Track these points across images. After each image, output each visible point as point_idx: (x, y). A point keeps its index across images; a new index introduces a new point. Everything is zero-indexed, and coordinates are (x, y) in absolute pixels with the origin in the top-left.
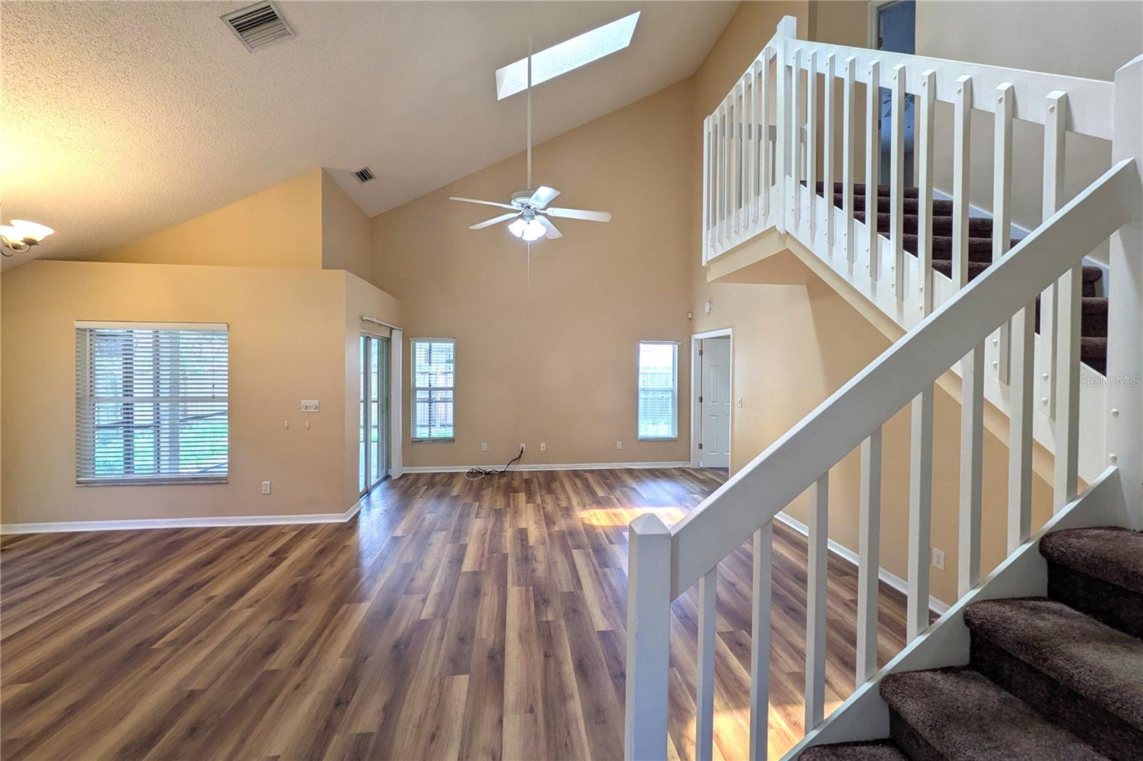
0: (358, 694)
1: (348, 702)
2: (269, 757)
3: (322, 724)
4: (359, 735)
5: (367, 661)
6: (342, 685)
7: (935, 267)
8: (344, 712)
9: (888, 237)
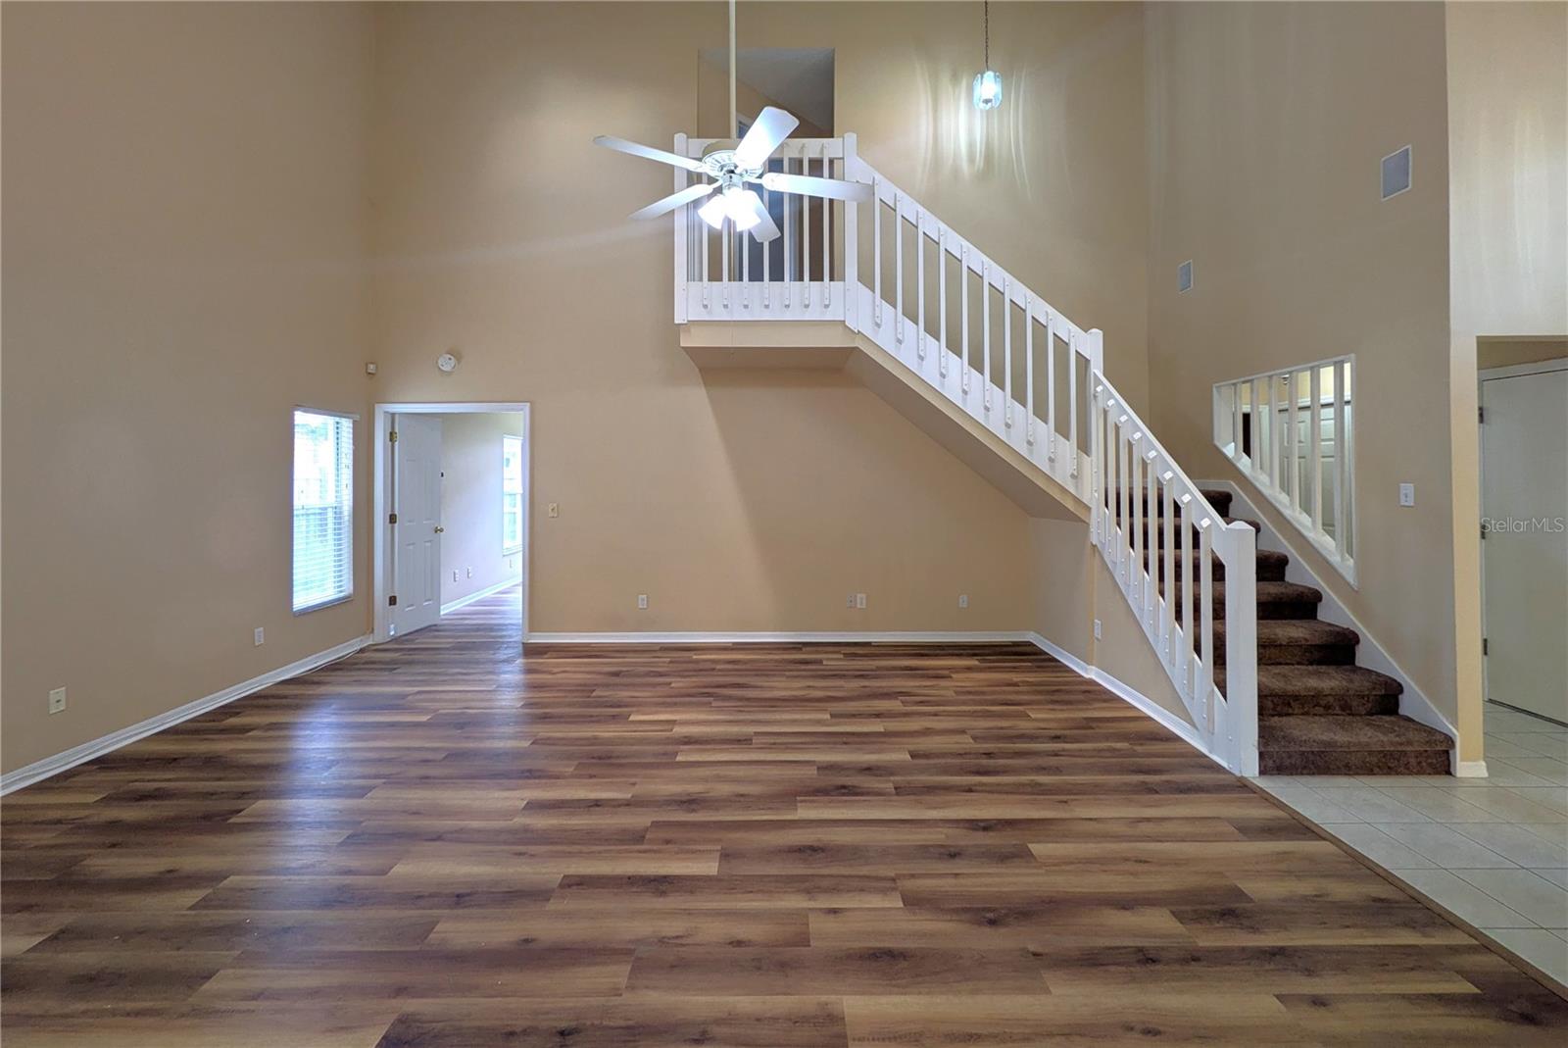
0: (1118, 943)
1: (1140, 950)
2: (1286, 1006)
3: (1194, 967)
4: (1182, 923)
5: (1040, 950)
6: (1112, 968)
8: (1156, 948)
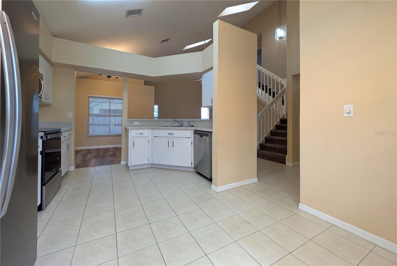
7: (269, 95)
9: (264, 91)
